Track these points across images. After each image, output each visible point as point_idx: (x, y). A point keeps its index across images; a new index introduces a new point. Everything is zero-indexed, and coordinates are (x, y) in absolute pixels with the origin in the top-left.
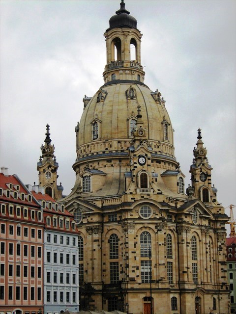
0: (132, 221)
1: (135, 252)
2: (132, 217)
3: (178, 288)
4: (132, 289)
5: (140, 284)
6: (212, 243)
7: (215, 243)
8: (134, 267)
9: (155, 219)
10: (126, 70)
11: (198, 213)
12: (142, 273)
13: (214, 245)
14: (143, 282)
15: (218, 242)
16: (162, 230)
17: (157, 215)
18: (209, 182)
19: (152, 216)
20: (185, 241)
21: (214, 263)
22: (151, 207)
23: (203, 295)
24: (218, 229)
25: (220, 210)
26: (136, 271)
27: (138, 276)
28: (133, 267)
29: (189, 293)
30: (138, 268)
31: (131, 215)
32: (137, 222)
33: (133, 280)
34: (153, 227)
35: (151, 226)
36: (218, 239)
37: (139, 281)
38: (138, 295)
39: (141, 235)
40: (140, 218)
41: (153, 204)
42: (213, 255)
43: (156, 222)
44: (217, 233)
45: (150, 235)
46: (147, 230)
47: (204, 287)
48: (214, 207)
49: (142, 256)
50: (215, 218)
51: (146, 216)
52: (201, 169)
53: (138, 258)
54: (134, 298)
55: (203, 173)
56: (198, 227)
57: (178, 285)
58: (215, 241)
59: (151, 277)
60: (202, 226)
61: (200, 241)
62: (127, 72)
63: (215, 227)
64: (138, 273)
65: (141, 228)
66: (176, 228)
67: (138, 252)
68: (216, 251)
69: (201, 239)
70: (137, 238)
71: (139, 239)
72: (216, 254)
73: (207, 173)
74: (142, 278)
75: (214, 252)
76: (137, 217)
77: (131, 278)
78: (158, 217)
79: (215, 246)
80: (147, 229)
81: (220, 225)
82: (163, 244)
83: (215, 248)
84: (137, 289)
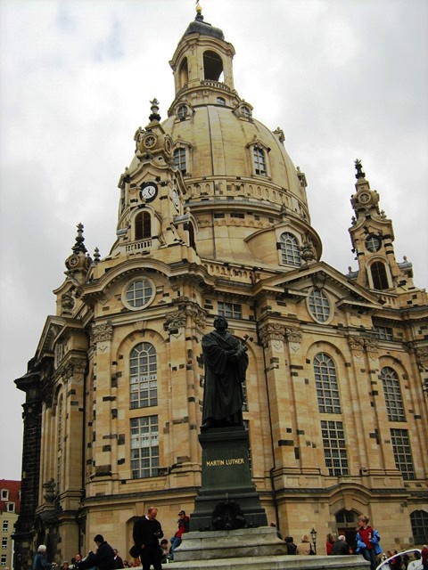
0: (106, 322)
1: (111, 399)
2: (107, 313)
3: (270, 489)
4: (100, 497)
5: (124, 482)
6: (406, 377)
7: (414, 377)
8: (111, 437)
9: (162, 305)
10: (191, 93)
11: (333, 300)
12: (135, 452)
13: (411, 380)
14: (135, 475)
15: (420, 371)
16: (181, 330)
17: (167, 295)
18: (389, 248)
19: (154, 299)
20: (282, 361)
21: (416, 424)
22: (150, 281)
23: (368, 504)
24: (414, 342)
25: (415, 297)
26: (114, 447)
27: (121, 462)
28: (104, 438)
29: (304, 499)
30: (121, 441)
31: (107, 308)
32: (116, 321)
33: (105, 472)
34: (158, 327)
35: (152, 326)
36: (419, 364)
37: (125, 473)
38: (116, 513)
39: (133, 353)
40: (125, 312)
41: (155, 271)
42: (412, 403)
43: (162, 312)
44: (416, 350)
45: (153, 350)
46: (147, 338)
47: (369, 481)
48: (399, 295)
49: (134, 406)
50: (402, 317)
51: (139, 302)
52: (365, 228)
53: (122, 415)
54: (104, 522)
55: (372, 235)
56: (334, 331)
57: (268, 480)
58: (413, 370)
59: (156, 461)
60: (348, 328)
61: (347, 365)
62: (194, 95)
63: (407, 338)
64: (122, 452)
65: (130, 336)
66: (258, 333)
67: (123, 398)
68: (418, 394)
69: (348, 361)
70: (120, 362)
71: (125, 366)
72: (419, 402)
73: (380, 233)
74: (134, 464)
75: (415, 398)
76: (118, 310)
77: (100, 467)
78: (168, 300)
79: (415, 382)
80: (147, 334)
81: (420, 332)
82: (182, 366)
83: (416, 387)
84: (112, 497)
